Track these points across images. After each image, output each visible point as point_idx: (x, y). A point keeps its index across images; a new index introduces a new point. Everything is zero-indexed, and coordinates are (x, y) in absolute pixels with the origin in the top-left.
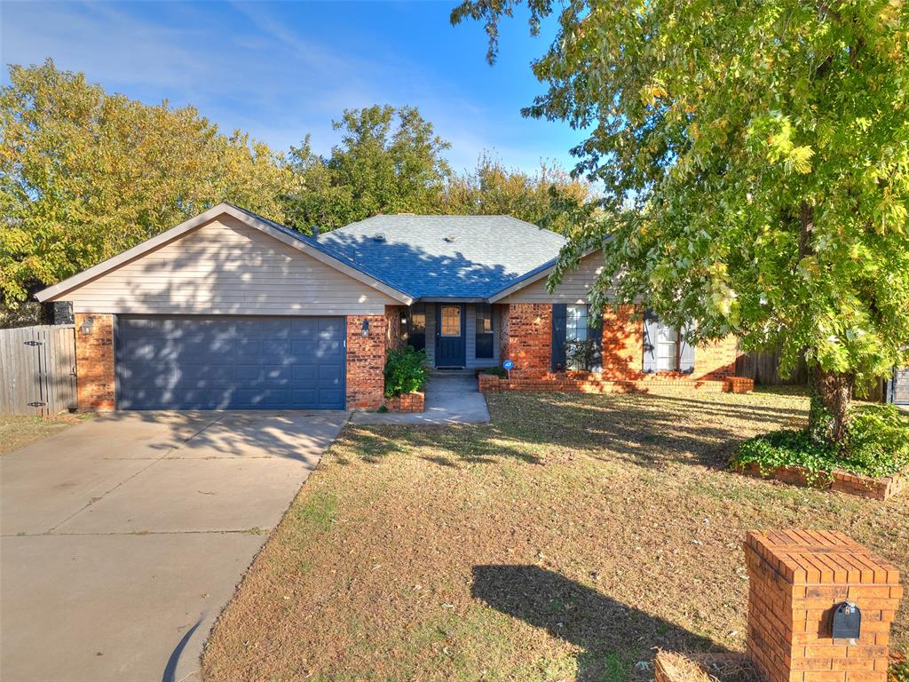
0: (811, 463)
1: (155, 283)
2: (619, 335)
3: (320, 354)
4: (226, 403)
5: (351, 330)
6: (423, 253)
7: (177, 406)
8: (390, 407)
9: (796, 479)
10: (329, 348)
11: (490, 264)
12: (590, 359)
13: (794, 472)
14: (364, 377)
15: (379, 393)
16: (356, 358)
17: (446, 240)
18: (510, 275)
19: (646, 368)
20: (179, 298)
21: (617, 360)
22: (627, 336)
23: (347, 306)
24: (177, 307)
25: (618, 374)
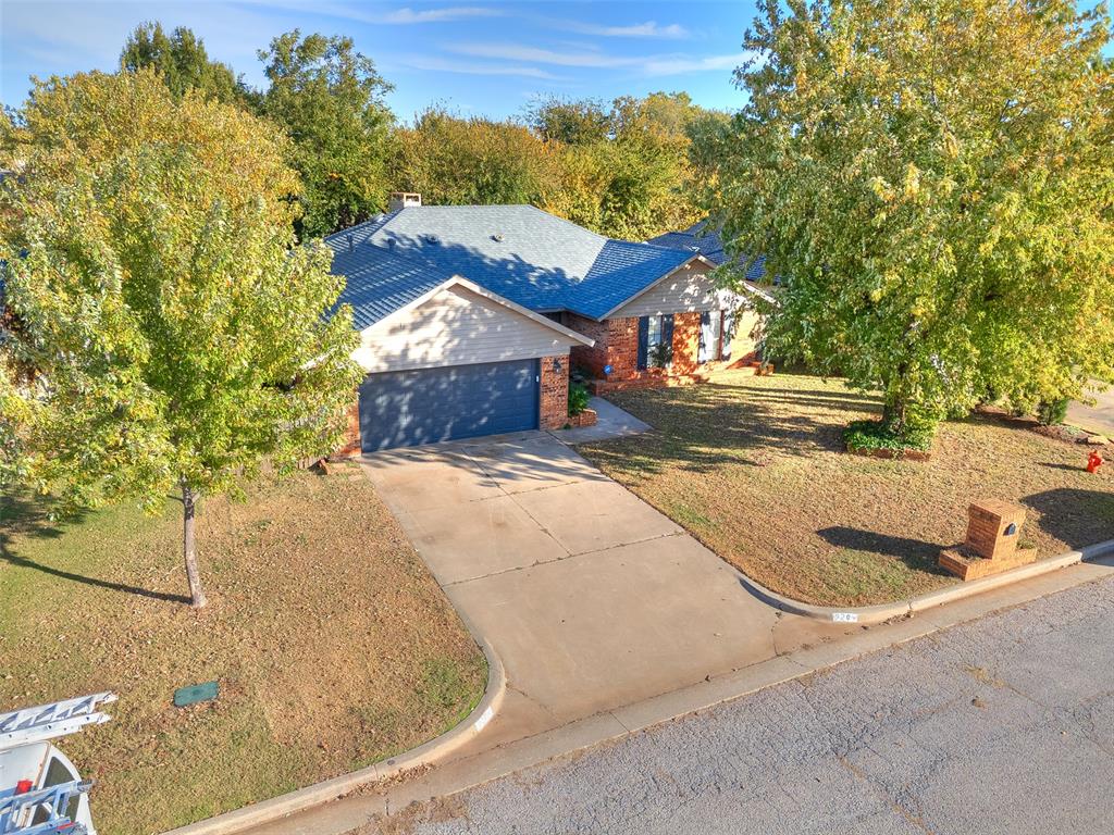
0: (893, 446)
1: (394, 346)
2: (684, 336)
3: (519, 386)
4: (447, 435)
5: (544, 368)
6: (484, 256)
7: (408, 443)
8: (572, 424)
9: (886, 455)
10: (526, 380)
11: (550, 267)
12: (663, 357)
13: (884, 451)
14: (553, 403)
15: (565, 413)
16: (548, 389)
17: (494, 238)
18: (572, 280)
19: (701, 359)
20: (415, 355)
21: (682, 356)
22: (689, 337)
23: (544, 350)
24: (414, 362)
25: (682, 366)
